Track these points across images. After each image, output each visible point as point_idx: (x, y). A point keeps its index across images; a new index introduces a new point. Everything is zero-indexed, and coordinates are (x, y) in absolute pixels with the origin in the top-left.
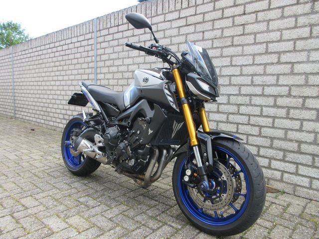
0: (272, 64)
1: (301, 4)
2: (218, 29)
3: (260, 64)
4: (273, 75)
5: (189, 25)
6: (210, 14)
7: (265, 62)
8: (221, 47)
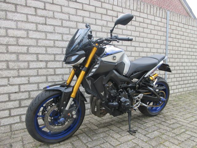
0: (129, 46)
1: (136, 21)
2: (104, 20)
3: (125, 46)
4: (130, 51)
5: (85, 10)
6: (99, 8)
7: (126, 45)
8: (107, 32)
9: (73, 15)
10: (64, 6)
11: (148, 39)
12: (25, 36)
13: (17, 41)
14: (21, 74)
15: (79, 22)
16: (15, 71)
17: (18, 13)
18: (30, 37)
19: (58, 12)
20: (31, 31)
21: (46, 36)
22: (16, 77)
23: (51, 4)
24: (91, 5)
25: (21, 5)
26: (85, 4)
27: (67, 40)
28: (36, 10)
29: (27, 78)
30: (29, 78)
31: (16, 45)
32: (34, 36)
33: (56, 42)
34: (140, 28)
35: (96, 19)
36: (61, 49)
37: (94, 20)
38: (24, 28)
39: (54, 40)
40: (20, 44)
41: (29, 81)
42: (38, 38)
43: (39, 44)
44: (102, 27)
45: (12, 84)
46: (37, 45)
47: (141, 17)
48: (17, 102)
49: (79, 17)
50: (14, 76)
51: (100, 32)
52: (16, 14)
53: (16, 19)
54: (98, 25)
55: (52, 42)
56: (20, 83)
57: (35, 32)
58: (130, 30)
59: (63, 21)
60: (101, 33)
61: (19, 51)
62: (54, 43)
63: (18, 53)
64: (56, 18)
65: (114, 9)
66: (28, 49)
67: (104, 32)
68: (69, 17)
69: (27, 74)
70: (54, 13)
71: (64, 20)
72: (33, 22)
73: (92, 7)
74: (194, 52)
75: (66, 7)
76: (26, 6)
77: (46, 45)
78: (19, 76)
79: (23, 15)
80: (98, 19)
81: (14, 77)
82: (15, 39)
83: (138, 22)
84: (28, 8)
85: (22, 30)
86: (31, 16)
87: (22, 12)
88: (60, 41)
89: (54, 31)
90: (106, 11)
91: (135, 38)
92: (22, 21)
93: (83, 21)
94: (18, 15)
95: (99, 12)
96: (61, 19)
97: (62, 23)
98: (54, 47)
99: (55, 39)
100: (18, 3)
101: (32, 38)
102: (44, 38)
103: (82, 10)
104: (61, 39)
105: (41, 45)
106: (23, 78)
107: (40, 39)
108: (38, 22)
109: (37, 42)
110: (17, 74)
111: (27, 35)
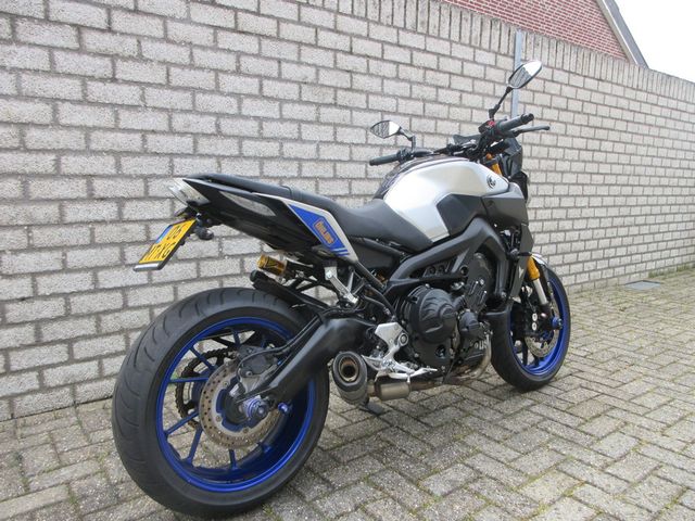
9: (203, 48)
10: (173, 18)
11: (453, 124)
12: (48, 119)
13: (22, 135)
14: (37, 243)
15: (226, 72)
16: (19, 233)
17: (19, 43)
18: (63, 121)
19: (153, 39)
20: (67, 105)
21: (117, 119)
22: (21, 251)
23: (129, 11)
24: (263, 15)
25: (31, 18)
26: (242, 10)
27: (186, 130)
28: (80, 33)
29: (58, 254)
30: (65, 255)
31: (17, 149)
32: (77, 120)
33: (150, 137)
34: (425, 88)
35: (279, 62)
36: (167, 159)
37: (275, 65)
38: (41, 93)
39: (144, 133)
40: (29, 146)
41: (64, 262)
42: (90, 124)
43: (93, 146)
44: (300, 88)
45: (10, 272)
46: (88, 147)
47: (428, 52)
48: (30, 329)
49: (224, 56)
50: (14, 247)
51: (293, 101)
52: (13, 47)
53: (15, 63)
54: (287, 81)
55: (138, 137)
56: (34, 271)
57: (78, 108)
58: (394, 96)
59: (172, 69)
60: (297, 107)
61: (27, 170)
62: (144, 140)
63: (24, 174)
64: (146, 60)
65: (340, 28)
66: (57, 163)
67: (308, 103)
68: (191, 56)
69: (57, 241)
70: (139, 42)
71: (175, 65)
72: (73, 72)
73: (267, 20)
74: (599, 163)
75: (181, 21)
76: (47, 20)
77: (115, 148)
78: (31, 249)
79: (38, 51)
80: (287, 61)
81: (15, 252)
82: (13, 130)
83: (419, 67)
84: (53, 28)
85: (36, 100)
86: (63, 53)
87: (32, 39)
88: (163, 133)
89: (142, 103)
90: (314, 34)
91: (411, 120)
92: (36, 71)
93: (238, 68)
94: (22, 50)
95: (290, 38)
96: (163, 62)
97: (168, 74)
98: (145, 152)
99: (147, 127)
100: (20, 12)
101: (69, 127)
102: (111, 125)
103: (235, 30)
104: (164, 126)
105: (100, 148)
106: (45, 255)
107: (95, 128)
108: (89, 74)
109: (88, 139)
110: (26, 240)
111: (54, 116)
